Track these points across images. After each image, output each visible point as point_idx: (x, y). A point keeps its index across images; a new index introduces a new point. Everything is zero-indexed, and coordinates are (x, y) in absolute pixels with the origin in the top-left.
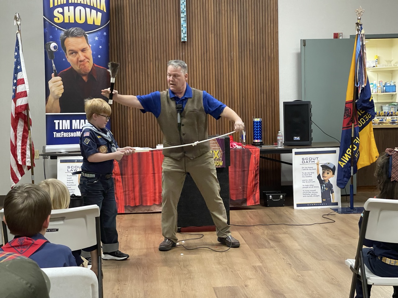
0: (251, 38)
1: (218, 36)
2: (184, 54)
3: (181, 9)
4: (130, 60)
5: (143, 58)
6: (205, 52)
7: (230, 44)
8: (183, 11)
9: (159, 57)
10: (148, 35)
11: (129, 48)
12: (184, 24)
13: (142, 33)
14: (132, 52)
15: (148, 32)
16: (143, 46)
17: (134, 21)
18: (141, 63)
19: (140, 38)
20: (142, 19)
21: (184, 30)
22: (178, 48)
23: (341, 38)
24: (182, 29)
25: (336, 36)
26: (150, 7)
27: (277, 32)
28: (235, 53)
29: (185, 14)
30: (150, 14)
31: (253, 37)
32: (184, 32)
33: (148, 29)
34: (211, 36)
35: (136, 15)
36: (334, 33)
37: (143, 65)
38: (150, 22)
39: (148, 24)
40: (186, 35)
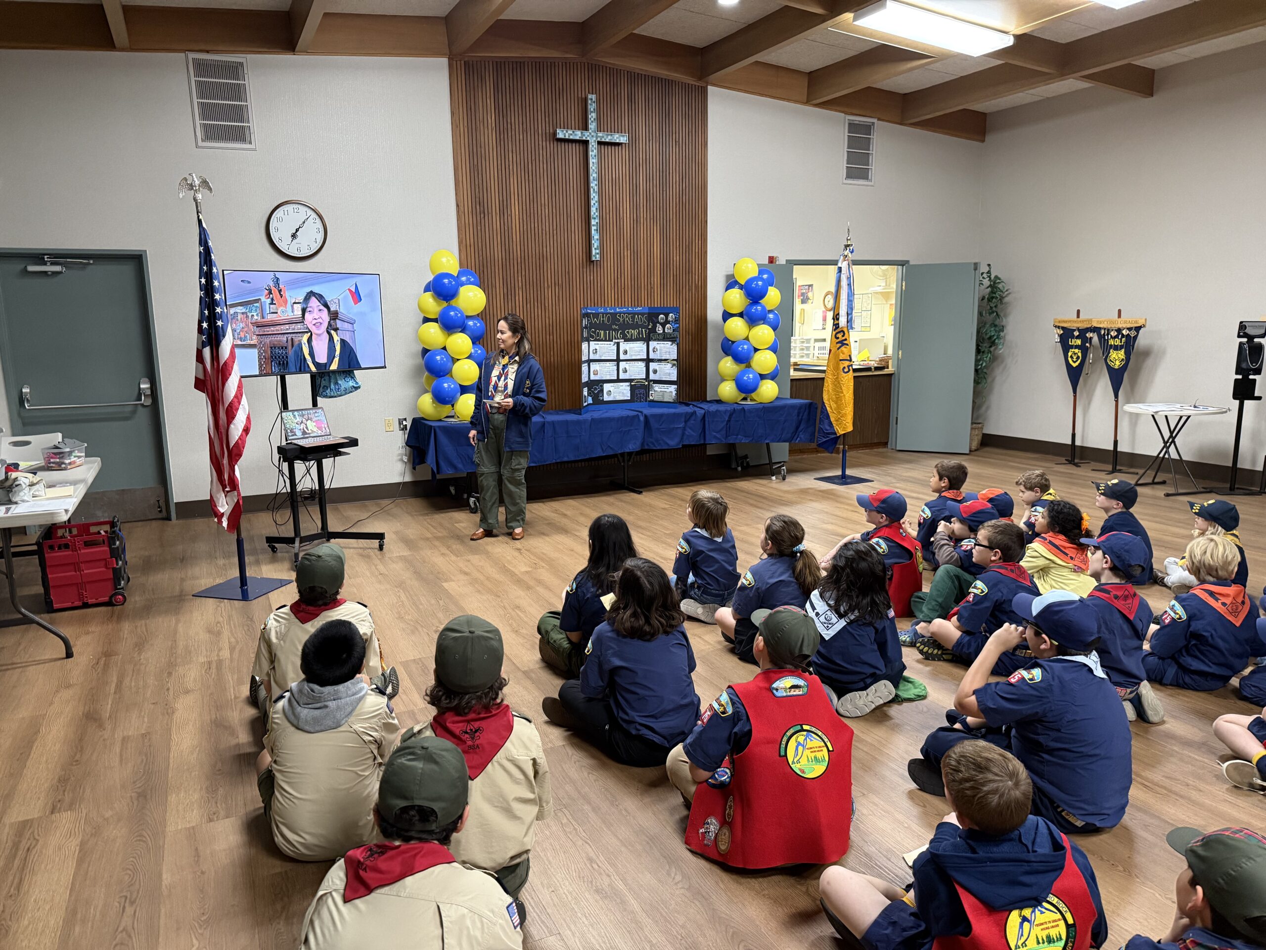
0: (675, 259)
1: (635, 255)
2: (592, 278)
3: (592, 213)
4: (520, 284)
5: (538, 282)
6: (619, 276)
7: (649, 266)
8: (595, 216)
9: (560, 282)
10: (545, 249)
11: (519, 267)
12: (595, 235)
13: (537, 245)
14: (523, 273)
15: (544, 245)
16: (538, 264)
17: (525, 227)
18: (535, 289)
19: (534, 253)
20: (536, 225)
21: (595, 244)
22: (585, 270)
23: (777, 263)
24: (593, 242)
25: (772, 260)
26: (547, 207)
27: (706, 252)
28: (656, 280)
29: (597, 220)
30: (547, 218)
31: (678, 257)
32: (595, 247)
33: (544, 240)
34: (627, 253)
35: (528, 219)
36: (770, 257)
37: (539, 292)
38: (547, 230)
39: (544, 232)
40: (597, 251)
